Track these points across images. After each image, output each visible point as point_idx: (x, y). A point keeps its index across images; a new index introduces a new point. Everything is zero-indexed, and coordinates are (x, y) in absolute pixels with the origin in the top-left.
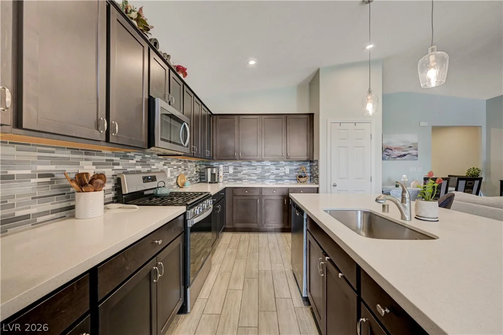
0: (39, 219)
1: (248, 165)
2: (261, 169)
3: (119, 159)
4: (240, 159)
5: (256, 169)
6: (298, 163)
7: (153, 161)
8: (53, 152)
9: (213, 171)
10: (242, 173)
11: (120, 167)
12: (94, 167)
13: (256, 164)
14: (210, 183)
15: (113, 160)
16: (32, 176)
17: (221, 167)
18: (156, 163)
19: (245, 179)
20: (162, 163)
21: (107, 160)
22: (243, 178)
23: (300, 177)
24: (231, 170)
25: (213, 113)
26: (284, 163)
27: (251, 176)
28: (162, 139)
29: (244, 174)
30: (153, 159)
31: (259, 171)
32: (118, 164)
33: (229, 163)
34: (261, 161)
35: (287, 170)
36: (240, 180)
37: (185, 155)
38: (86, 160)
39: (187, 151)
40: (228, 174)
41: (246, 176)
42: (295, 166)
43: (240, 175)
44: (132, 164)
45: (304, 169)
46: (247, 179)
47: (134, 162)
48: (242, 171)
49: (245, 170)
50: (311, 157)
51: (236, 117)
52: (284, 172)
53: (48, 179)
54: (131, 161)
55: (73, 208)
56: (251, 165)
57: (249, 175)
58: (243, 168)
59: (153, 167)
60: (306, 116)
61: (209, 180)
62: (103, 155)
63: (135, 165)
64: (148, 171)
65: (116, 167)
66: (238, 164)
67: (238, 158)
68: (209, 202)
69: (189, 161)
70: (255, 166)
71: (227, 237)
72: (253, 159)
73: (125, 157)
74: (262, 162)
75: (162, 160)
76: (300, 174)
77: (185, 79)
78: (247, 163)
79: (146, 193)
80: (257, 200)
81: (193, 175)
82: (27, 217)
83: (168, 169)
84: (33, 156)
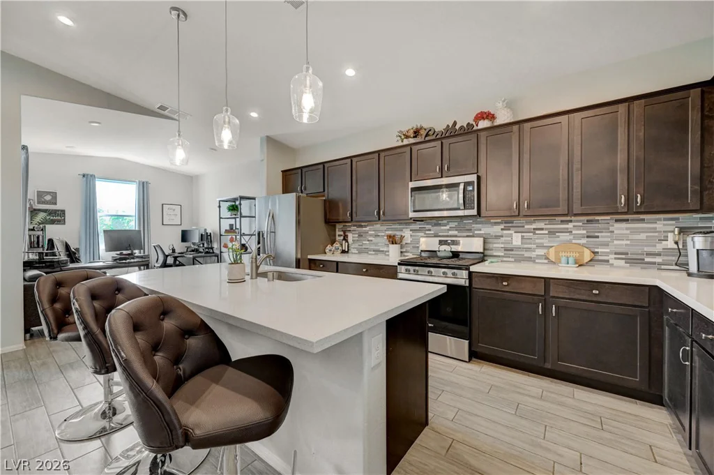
11: (432, 232)
15: (425, 227)
16: (384, 236)
20: (501, 227)
21: (420, 228)
64: (467, 235)
73: (437, 224)
75: (496, 224)
82: (383, 251)
83: (514, 235)
84: (385, 228)
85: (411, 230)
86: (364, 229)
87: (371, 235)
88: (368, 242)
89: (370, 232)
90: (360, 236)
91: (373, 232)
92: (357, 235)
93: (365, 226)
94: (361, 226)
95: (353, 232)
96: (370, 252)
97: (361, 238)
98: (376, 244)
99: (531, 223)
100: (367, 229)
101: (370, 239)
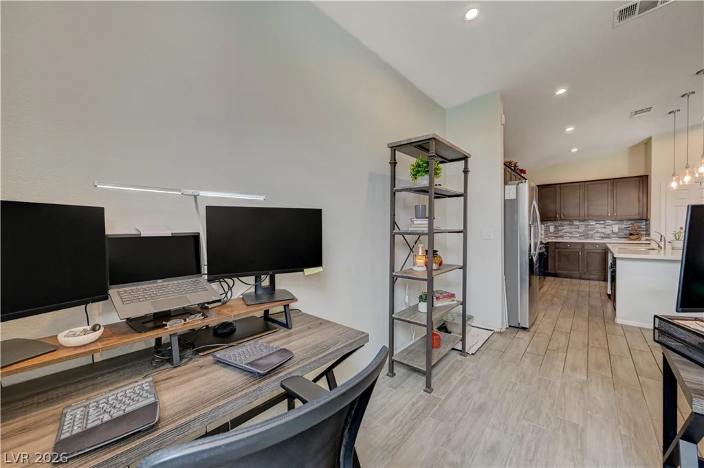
1: (569, 225)
2: (584, 228)
4: (561, 220)
5: (578, 228)
6: (630, 222)
13: (578, 223)
19: (566, 236)
22: (564, 236)
23: (631, 234)
24: (552, 229)
26: (611, 222)
27: (573, 234)
29: (565, 232)
31: (582, 229)
33: (549, 223)
35: (616, 229)
36: (561, 237)
40: (549, 232)
41: (568, 234)
42: (626, 224)
43: (561, 233)
45: (636, 228)
46: (568, 236)
48: (563, 230)
49: (567, 229)
50: (645, 215)
51: (558, 186)
52: (612, 231)
56: (573, 225)
57: (571, 233)
58: (565, 227)
60: (638, 179)
66: (559, 224)
67: (559, 219)
70: (577, 225)
72: (575, 220)
74: (585, 222)
76: (631, 232)
78: (568, 223)
80: (579, 253)
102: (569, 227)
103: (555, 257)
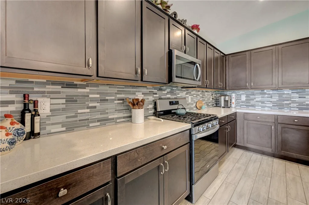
0: (118, 121)
1: (261, 94)
2: (278, 97)
3: (156, 91)
4: (252, 89)
5: (271, 97)
7: (179, 91)
8: (124, 88)
9: (226, 98)
10: (255, 100)
11: (157, 96)
12: (143, 95)
13: (271, 92)
14: (223, 107)
15: (153, 92)
16: (115, 100)
17: (234, 95)
18: (180, 93)
19: (258, 106)
20: (185, 93)
21: (149, 92)
22: (256, 105)
24: (243, 98)
25: (226, 54)
27: (266, 103)
28: (177, 77)
29: (257, 102)
30: (178, 90)
31: (275, 99)
32: (156, 94)
33: (241, 92)
34: (277, 89)
36: (253, 106)
37: (199, 87)
38: (139, 91)
39: (200, 83)
40: (241, 101)
41: (260, 103)
43: (252, 102)
44: (164, 94)
46: (260, 106)
47: (166, 92)
48: (255, 99)
49: (259, 98)
51: (247, 53)
53: (121, 102)
54: (163, 92)
55: (131, 117)
56: (265, 94)
57: (263, 102)
58: (256, 96)
59: (178, 96)
61: (223, 105)
62: (148, 89)
63: (166, 94)
64: (175, 98)
65: (155, 96)
66: (251, 93)
67: (249, 87)
68: (215, 122)
69: (206, 91)
70: (270, 94)
71: (236, 153)
72: (268, 89)
73: (160, 89)
74: (279, 91)
75: (184, 91)
77: (199, 34)
79: (173, 111)
80: (271, 126)
81: (209, 101)
82: (113, 119)
83: (189, 96)
84: (115, 90)
85: (143, 94)
86: (79, 90)
87: (93, 100)
88: (88, 110)
89: (91, 96)
90: (70, 100)
91: (98, 96)
92: (64, 101)
93: (83, 87)
94: (75, 86)
95: (52, 96)
96: (91, 125)
97: (73, 105)
98: (103, 112)
99: (192, 91)
100: (87, 90)
101: (91, 105)
102: (261, 96)
103: (243, 128)
